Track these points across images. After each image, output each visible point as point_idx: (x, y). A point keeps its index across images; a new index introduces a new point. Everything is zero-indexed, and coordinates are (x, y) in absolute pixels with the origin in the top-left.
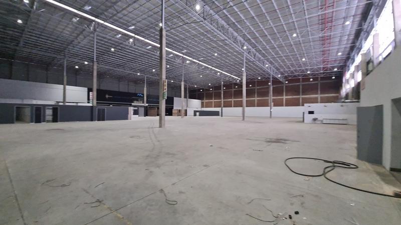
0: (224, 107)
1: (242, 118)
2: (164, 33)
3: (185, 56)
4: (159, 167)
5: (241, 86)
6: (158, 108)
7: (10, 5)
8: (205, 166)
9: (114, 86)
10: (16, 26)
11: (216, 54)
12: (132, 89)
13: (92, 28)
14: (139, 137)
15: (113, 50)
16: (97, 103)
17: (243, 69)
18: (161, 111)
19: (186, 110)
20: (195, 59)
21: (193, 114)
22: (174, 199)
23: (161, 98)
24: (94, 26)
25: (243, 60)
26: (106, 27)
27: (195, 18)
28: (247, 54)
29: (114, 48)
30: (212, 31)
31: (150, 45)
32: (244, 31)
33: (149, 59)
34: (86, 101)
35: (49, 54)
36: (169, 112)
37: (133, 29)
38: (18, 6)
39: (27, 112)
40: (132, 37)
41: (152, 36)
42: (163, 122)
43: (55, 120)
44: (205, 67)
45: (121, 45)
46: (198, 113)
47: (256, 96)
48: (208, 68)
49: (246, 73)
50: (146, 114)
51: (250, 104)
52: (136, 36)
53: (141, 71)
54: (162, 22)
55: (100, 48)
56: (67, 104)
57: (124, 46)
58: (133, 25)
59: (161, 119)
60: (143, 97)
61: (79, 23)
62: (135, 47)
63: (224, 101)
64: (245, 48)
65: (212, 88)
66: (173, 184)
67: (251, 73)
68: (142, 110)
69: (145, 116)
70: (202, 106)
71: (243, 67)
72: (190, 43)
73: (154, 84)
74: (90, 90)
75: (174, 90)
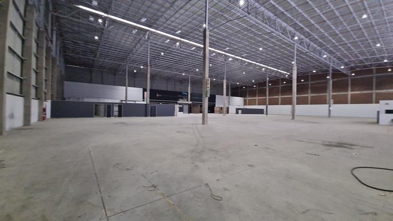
0: (269, 104)
1: (291, 117)
2: (208, 33)
3: (227, 54)
4: (203, 161)
5: (290, 81)
6: (201, 106)
7: (88, 25)
8: (250, 166)
9: (162, 86)
10: (94, 42)
11: (261, 49)
12: (178, 88)
13: (146, 37)
14: (185, 132)
15: (162, 54)
16: (150, 101)
17: (293, 63)
18: (204, 109)
19: (228, 108)
20: (238, 56)
21: (235, 112)
22: (219, 194)
23: (204, 96)
24: (148, 35)
25: (293, 53)
26: (157, 34)
27: (238, 14)
28: (298, 45)
29: (163, 52)
30: (257, 25)
31: (194, 46)
32: (295, 20)
33: (193, 59)
34: (142, 99)
35: (116, 62)
36: (211, 110)
37: (180, 33)
38: (94, 25)
39: (102, 109)
40: (178, 41)
41: (196, 38)
42: (206, 119)
43: (120, 115)
44: (249, 63)
45: (169, 49)
46: (240, 111)
47: (309, 91)
48: (252, 64)
49: (297, 66)
50: (190, 112)
51: (301, 101)
52: (182, 39)
53: (185, 71)
54: (206, 23)
55: (153, 53)
56: (128, 102)
57: (171, 50)
58: (180, 29)
59: (204, 117)
60: (188, 95)
61: (138, 34)
62: (182, 50)
63: (269, 99)
64: (296, 38)
65: (256, 84)
66: (217, 180)
67: (303, 67)
68: (186, 108)
69: (189, 113)
70: (245, 104)
71: (293, 61)
72: (233, 40)
73: (198, 83)
74: (145, 90)
75: (217, 88)
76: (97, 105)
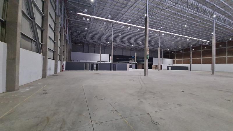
0: (193, 63)
1: (211, 73)
2: (148, 19)
3: (161, 31)
4: (145, 99)
5: (210, 46)
6: (143, 64)
7: (82, 22)
8: (178, 105)
9: (120, 53)
10: (85, 31)
11: (186, 26)
12: (129, 54)
13: (111, 26)
14: (133, 80)
15: (120, 34)
16: (113, 62)
17: (212, 33)
18: (146, 66)
19: (161, 66)
20: (168, 32)
21: (166, 69)
22: (157, 121)
23: (145, 58)
24: (112, 24)
25: (212, 26)
26: (117, 23)
27: (169, 5)
28: (217, 21)
29: (121, 33)
30: (183, 10)
31: (139, 28)
32: (213, 3)
33: (138, 36)
34: (108, 61)
35: (96, 41)
36: (150, 67)
37: (130, 21)
38: (85, 22)
40: (129, 26)
41: (140, 23)
42: (146, 73)
43: (97, 70)
44: (176, 36)
45: (124, 31)
46: (170, 68)
47: (227, 54)
48: (178, 36)
49: (216, 36)
50: (136, 68)
51: (219, 61)
52: (132, 25)
53: (133, 44)
54: (146, 13)
55: (115, 34)
56: (101, 62)
57: (125, 32)
58: (130, 19)
59: (145, 71)
60: (135, 58)
61: (107, 24)
62: (131, 31)
63: (192, 60)
64: (215, 16)
65: (182, 50)
66: (156, 112)
67: (221, 36)
68: (134, 66)
69: (135, 69)
70: (174, 63)
71: (212, 32)
72: (165, 22)
73: (141, 50)
74: (110, 55)
75: (154, 53)
76: (86, 64)
